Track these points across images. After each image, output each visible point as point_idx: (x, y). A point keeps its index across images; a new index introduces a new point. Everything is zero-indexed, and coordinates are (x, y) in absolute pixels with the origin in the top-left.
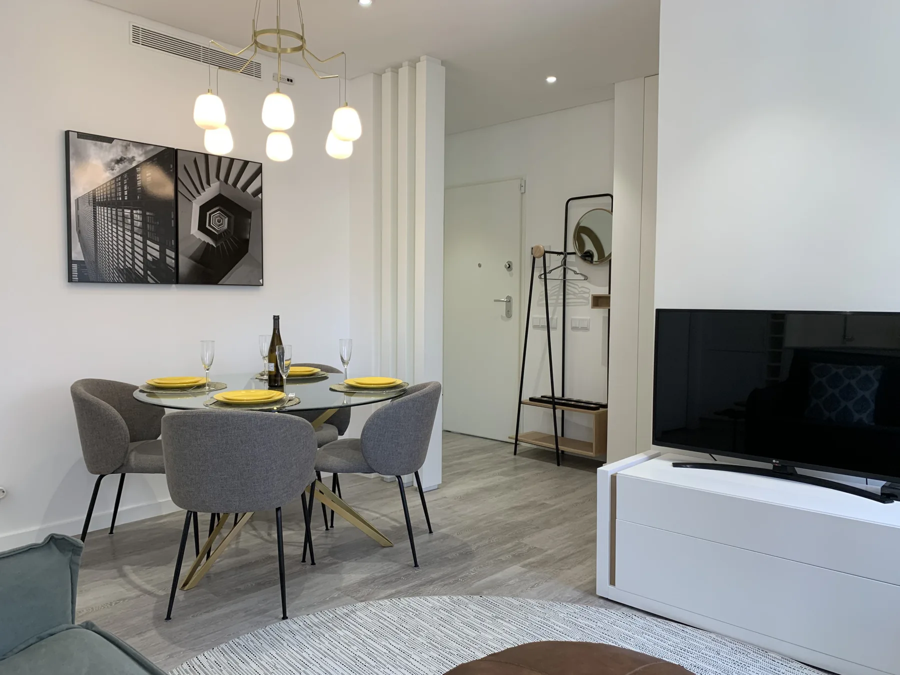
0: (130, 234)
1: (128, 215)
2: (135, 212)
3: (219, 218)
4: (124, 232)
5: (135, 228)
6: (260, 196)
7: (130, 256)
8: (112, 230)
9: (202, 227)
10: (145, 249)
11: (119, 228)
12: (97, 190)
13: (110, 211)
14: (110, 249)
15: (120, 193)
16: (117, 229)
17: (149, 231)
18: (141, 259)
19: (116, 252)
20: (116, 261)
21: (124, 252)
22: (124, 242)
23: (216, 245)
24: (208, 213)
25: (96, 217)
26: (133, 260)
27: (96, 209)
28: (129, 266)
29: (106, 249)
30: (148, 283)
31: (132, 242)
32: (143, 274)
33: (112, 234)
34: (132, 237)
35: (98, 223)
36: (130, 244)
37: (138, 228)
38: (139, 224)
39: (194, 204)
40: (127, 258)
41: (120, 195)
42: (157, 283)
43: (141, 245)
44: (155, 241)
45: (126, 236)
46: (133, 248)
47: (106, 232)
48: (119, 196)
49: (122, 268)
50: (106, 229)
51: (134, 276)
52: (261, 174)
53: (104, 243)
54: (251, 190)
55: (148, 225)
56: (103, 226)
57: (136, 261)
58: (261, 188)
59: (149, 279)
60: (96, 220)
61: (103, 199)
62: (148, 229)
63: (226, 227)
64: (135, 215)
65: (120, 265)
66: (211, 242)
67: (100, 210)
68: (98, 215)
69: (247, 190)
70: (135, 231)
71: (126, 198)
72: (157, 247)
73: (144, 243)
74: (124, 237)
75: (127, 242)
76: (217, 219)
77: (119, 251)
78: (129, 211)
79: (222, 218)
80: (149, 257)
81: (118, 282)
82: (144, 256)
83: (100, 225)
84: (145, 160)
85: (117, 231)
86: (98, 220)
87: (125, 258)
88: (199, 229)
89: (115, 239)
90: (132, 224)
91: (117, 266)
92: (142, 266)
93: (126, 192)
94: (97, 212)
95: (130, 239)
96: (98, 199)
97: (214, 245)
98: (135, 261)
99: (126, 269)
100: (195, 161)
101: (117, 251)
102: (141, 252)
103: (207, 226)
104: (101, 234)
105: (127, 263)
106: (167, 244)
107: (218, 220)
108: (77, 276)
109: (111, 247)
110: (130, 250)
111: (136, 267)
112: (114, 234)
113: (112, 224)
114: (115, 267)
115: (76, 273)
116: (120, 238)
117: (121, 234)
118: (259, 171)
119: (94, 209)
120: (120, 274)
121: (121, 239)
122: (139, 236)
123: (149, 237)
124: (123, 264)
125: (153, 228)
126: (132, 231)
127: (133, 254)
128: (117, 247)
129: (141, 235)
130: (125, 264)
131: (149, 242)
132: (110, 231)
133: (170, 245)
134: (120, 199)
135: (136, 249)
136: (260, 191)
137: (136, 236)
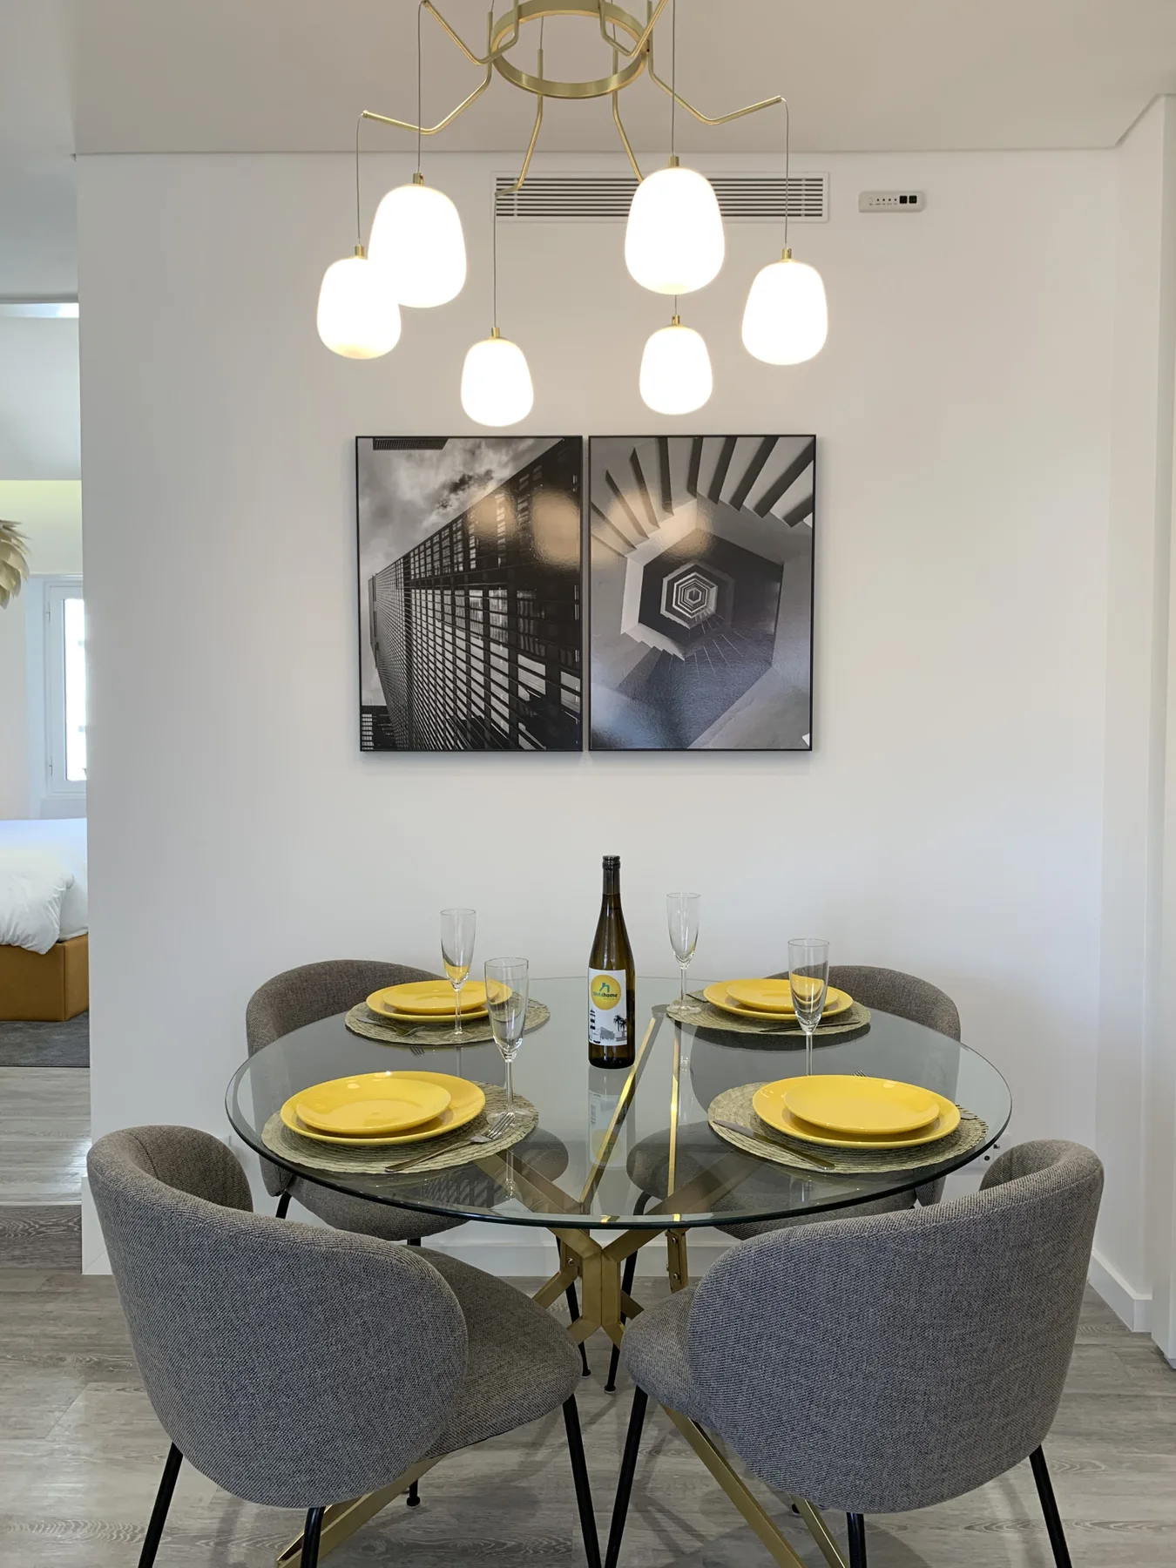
0: (481, 644)
1: (477, 604)
2: (491, 593)
3: (694, 589)
4: (468, 640)
5: (491, 628)
6: (808, 520)
7: (482, 692)
8: (443, 638)
9: (649, 616)
10: (513, 676)
11: (458, 633)
12: (412, 554)
13: (439, 597)
14: (438, 680)
15: (460, 555)
16: (453, 634)
17: (524, 634)
18: (505, 696)
19: (451, 686)
20: (452, 705)
21: (468, 684)
22: (468, 662)
23: (684, 654)
24: (665, 581)
25: (410, 612)
26: (487, 700)
27: (409, 596)
28: (478, 713)
29: (431, 679)
30: (520, 749)
31: (486, 661)
32: (508, 731)
33: (443, 647)
34: (487, 650)
35: (414, 625)
36: (480, 666)
37: (498, 630)
38: (500, 620)
39: (629, 561)
40: (474, 696)
41: (460, 560)
42: (538, 749)
43: (504, 666)
44: (534, 654)
45: (473, 649)
46: (486, 674)
47: (431, 643)
48: (458, 563)
49: (463, 718)
50: (431, 636)
51: (487, 734)
52: (812, 463)
53: (426, 666)
54: (780, 509)
55: (521, 620)
56: (424, 632)
57: (494, 702)
58: (813, 498)
59: (522, 741)
60: (410, 618)
61: (425, 572)
62: (521, 630)
63: (711, 607)
64: (492, 601)
65: (459, 712)
66: (672, 649)
67: (423, 597)
68: (413, 607)
69: (772, 510)
70: (491, 636)
71: (473, 566)
72: (541, 668)
73: (512, 661)
74: (468, 651)
75: (474, 662)
76: (689, 591)
77: (458, 681)
78: (480, 593)
79: (702, 589)
80: (523, 693)
81: (454, 750)
82: (512, 691)
83: (419, 628)
84: (514, 473)
85: (454, 639)
86: (414, 619)
87: (469, 697)
88: (641, 621)
89: (450, 657)
90: (486, 622)
91: (452, 714)
92: (505, 711)
93: (474, 551)
94: (413, 602)
95: (480, 654)
96: (415, 575)
97: (680, 656)
98: (493, 703)
99: (472, 721)
100: (634, 459)
101: (454, 682)
102: (505, 682)
103: (663, 611)
104: (420, 647)
105: (474, 708)
106: (563, 661)
107: (691, 593)
108: (371, 738)
109: (441, 675)
110: (481, 679)
111: (494, 715)
112: (448, 646)
113: (443, 625)
114: (448, 717)
115: (370, 733)
116: (459, 653)
117: (462, 644)
118: (809, 454)
119: (406, 595)
120: (458, 732)
121: (463, 655)
122: (501, 647)
123: (522, 647)
124: (465, 710)
125: (532, 627)
126: (486, 638)
127: (487, 687)
128: (454, 673)
129: (504, 645)
130: (469, 709)
131: (522, 660)
132: (439, 641)
133: (570, 662)
134: (461, 568)
135: (494, 675)
136: (809, 506)
137: (493, 647)
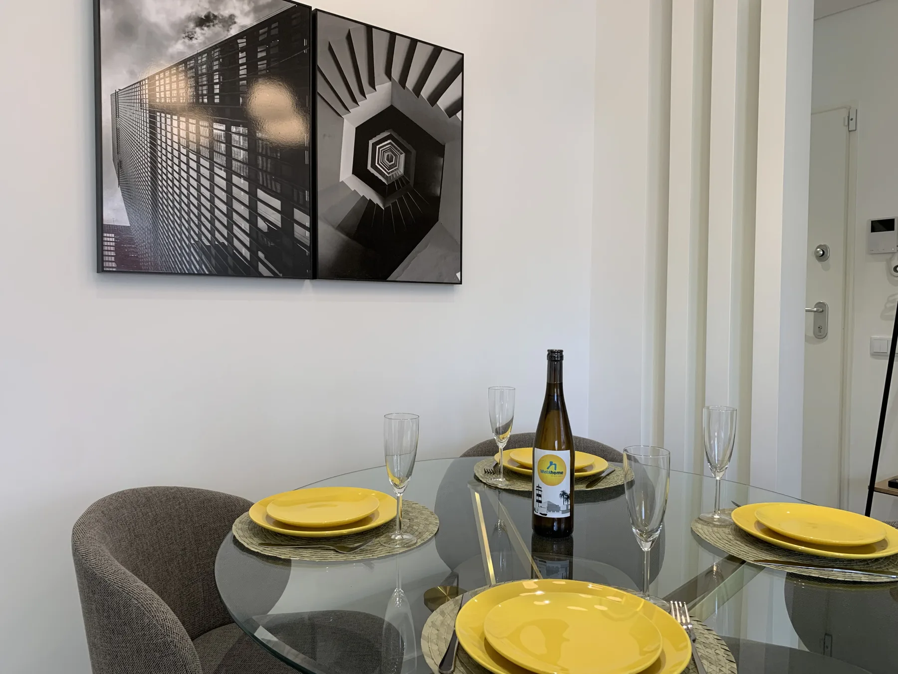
0: (224, 174)
1: (220, 136)
2: (234, 129)
3: (390, 153)
4: (211, 169)
5: (234, 162)
6: (459, 115)
7: (225, 220)
8: (188, 164)
9: (360, 170)
10: (252, 207)
11: (202, 161)
12: (157, 77)
13: (184, 124)
14: (183, 205)
15: (205, 88)
16: (198, 162)
17: (261, 170)
18: (246, 226)
19: (196, 211)
20: (197, 230)
21: (212, 212)
22: (211, 191)
23: (384, 206)
24: (371, 142)
25: (155, 134)
26: (229, 228)
27: (155, 118)
28: (222, 240)
29: (176, 204)
30: (260, 276)
31: (229, 192)
32: (249, 259)
33: (188, 173)
34: (229, 180)
35: (159, 148)
36: (223, 195)
37: (239, 164)
38: (242, 155)
39: (345, 120)
40: (217, 224)
41: (205, 92)
42: (276, 276)
43: (245, 198)
44: (271, 190)
45: (217, 179)
46: (229, 204)
47: (176, 168)
48: (203, 95)
49: (208, 244)
50: (176, 161)
51: (231, 262)
52: (461, 74)
53: (171, 190)
54: (444, 102)
55: (260, 158)
56: (169, 156)
57: (236, 230)
58: (461, 99)
59: (262, 268)
60: (155, 140)
61: (171, 98)
62: (260, 167)
63: (401, 170)
64: (233, 135)
65: (203, 238)
66: (377, 200)
67: (163, 119)
68: (159, 130)
69: (438, 103)
70: (233, 168)
71: (217, 101)
72: (277, 203)
73: (252, 194)
74: (211, 180)
75: (217, 191)
76: (386, 155)
77: (202, 208)
78: (223, 127)
79: (396, 155)
80: (261, 224)
81: (199, 274)
82: (252, 221)
83: (164, 152)
84: (255, 24)
85: (198, 167)
86: (159, 142)
87: (213, 224)
88: (353, 173)
89: (195, 184)
90: (229, 155)
91: (196, 239)
92: (247, 240)
93: (218, 86)
94: (158, 125)
95: (223, 184)
96: (160, 98)
97: (381, 205)
98: (235, 232)
99: (216, 247)
100: (349, 37)
101: (198, 208)
102: (246, 212)
103: (369, 167)
104: (164, 171)
105: (217, 235)
106: (296, 199)
107: (388, 155)
108: (113, 259)
109: (186, 200)
110: (224, 208)
111: (236, 242)
112: (192, 173)
113: (188, 152)
114: (192, 242)
115: (113, 254)
116: (203, 181)
117: (206, 173)
118: (458, 69)
119: (150, 116)
120: (203, 257)
121: (207, 184)
122: (242, 180)
123: (261, 182)
124: (209, 236)
125: (269, 165)
126: (228, 169)
127: (229, 216)
128: (198, 199)
129: (245, 179)
130: (213, 235)
131: (261, 194)
132: (184, 167)
133: (301, 202)
134: (206, 100)
135: (236, 205)
136: (458, 105)
137: (235, 179)
